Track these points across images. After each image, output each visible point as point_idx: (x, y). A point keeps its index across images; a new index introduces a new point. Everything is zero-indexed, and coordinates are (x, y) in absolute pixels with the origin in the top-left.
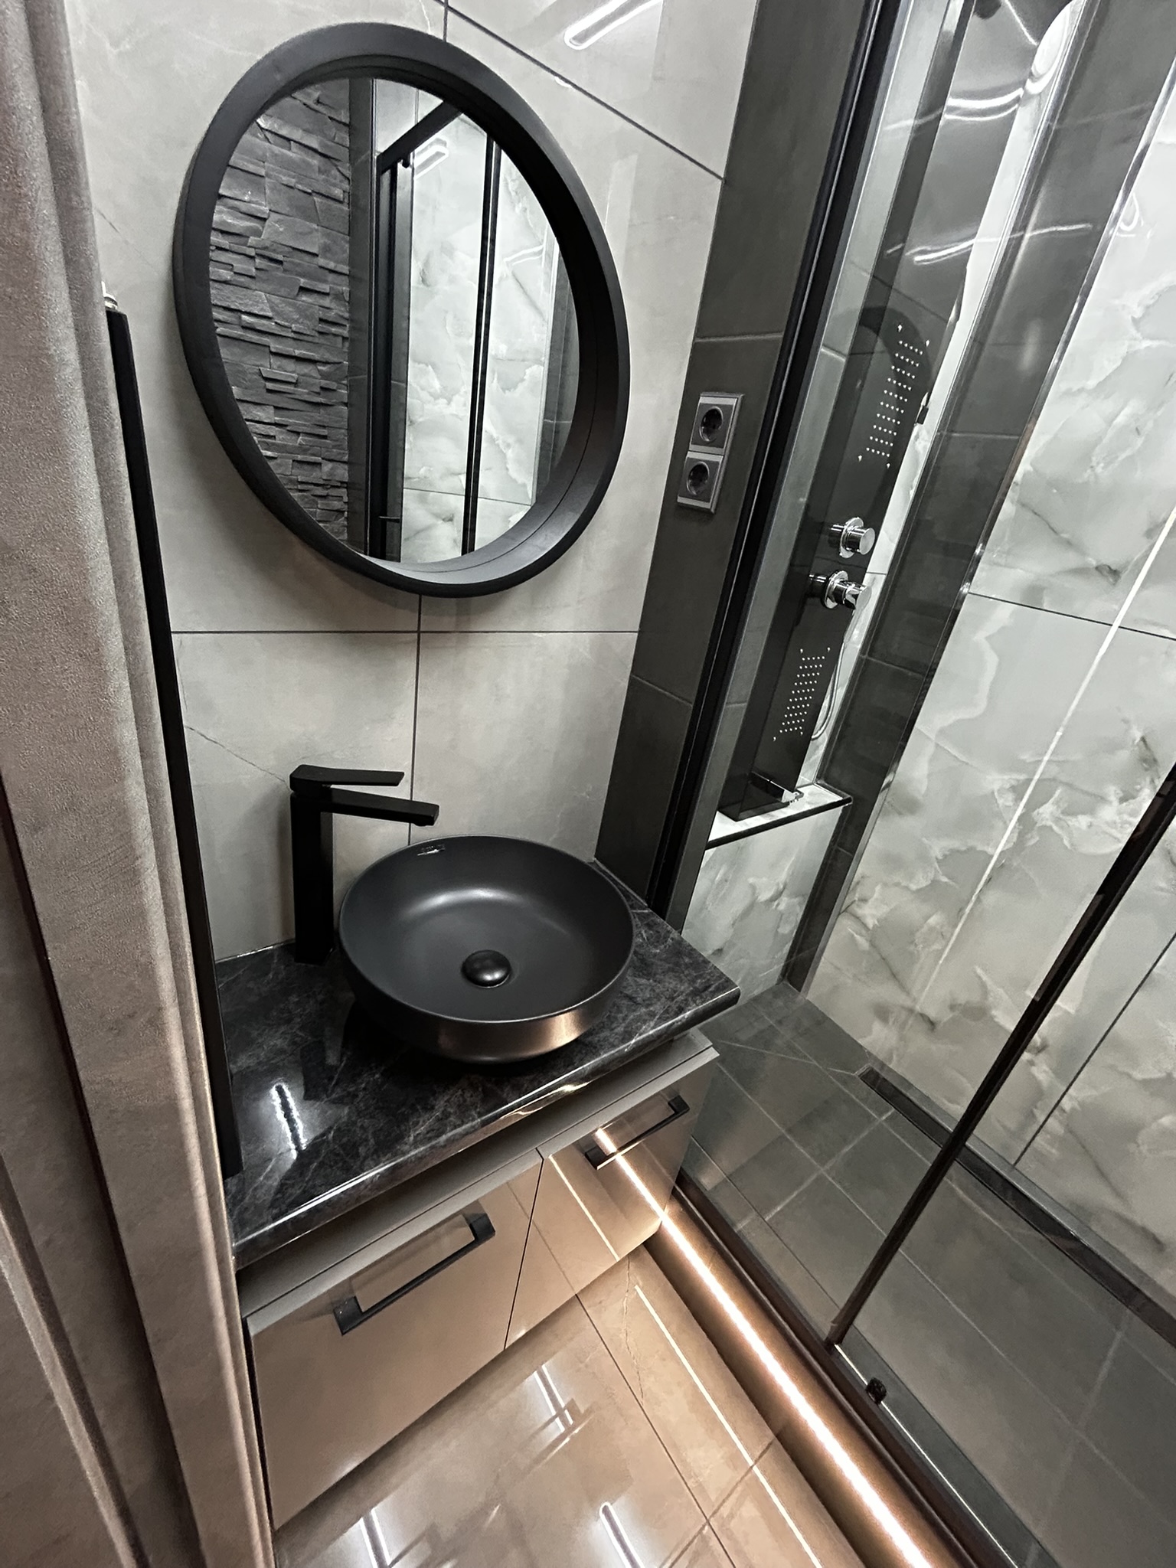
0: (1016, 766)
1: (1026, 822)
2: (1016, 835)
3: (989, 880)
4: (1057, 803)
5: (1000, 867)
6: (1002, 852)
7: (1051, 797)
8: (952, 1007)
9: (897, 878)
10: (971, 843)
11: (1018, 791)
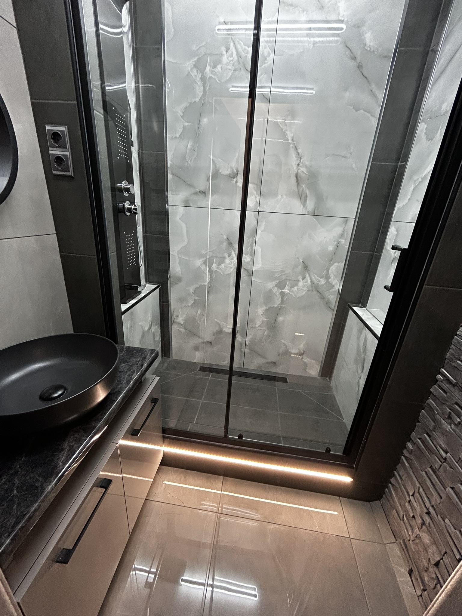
0: (202, 256)
1: (210, 271)
2: (209, 276)
3: (208, 293)
4: (215, 263)
5: (209, 288)
6: (208, 283)
7: (213, 262)
8: (214, 335)
9: (184, 305)
10: (200, 284)
11: (205, 263)
